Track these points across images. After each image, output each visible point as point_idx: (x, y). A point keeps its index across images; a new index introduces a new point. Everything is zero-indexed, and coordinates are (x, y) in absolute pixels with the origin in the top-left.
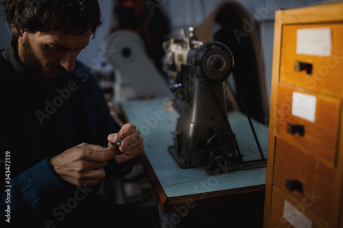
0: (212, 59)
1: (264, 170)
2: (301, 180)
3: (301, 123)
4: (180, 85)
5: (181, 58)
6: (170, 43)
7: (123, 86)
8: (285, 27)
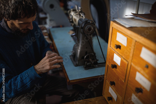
0: (87, 27)
1: (105, 68)
2: (115, 82)
3: (116, 65)
4: (75, 34)
5: (75, 20)
6: (71, 11)
7: (50, 20)
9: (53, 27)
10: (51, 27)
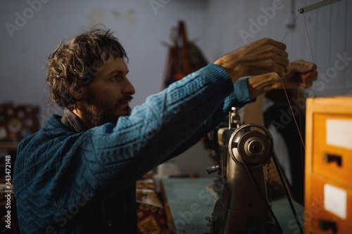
3: (334, 220)
4: (217, 167)
8: (316, 116)
9: (172, 177)
10: (166, 177)
